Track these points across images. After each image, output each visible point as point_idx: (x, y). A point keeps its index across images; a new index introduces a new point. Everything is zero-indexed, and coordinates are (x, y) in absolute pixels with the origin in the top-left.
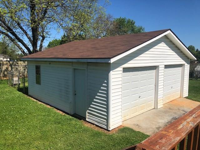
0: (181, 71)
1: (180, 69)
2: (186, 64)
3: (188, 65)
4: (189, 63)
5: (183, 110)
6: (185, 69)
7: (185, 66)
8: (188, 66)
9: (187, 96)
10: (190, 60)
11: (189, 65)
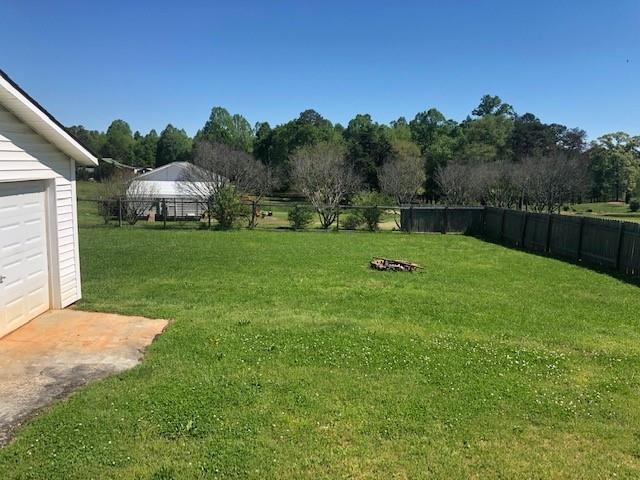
0: (43, 208)
1: (38, 199)
2: (60, 180)
3: (67, 182)
4: (74, 175)
5: (48, 371)
6: (58, 196)
7: (58, 188)
8: (69, 187)
9: (80, 297)
10: (76, 163)
11: (74, 182)
